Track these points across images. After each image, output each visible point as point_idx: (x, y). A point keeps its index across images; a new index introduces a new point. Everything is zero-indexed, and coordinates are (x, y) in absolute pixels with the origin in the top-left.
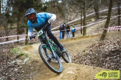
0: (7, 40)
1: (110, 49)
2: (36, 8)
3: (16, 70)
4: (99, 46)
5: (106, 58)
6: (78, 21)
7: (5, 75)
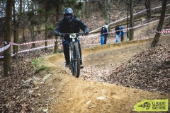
0: (34, 46)
1: (163, 59)
2: (67, 5)
3: (31, 92)
4: (149, 54)
5: (157, 71)
6: (123, 21)
7: (14, 99)
